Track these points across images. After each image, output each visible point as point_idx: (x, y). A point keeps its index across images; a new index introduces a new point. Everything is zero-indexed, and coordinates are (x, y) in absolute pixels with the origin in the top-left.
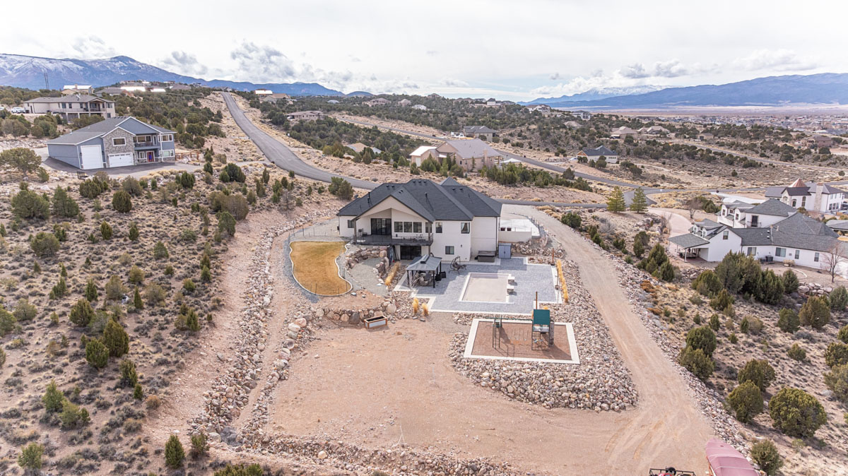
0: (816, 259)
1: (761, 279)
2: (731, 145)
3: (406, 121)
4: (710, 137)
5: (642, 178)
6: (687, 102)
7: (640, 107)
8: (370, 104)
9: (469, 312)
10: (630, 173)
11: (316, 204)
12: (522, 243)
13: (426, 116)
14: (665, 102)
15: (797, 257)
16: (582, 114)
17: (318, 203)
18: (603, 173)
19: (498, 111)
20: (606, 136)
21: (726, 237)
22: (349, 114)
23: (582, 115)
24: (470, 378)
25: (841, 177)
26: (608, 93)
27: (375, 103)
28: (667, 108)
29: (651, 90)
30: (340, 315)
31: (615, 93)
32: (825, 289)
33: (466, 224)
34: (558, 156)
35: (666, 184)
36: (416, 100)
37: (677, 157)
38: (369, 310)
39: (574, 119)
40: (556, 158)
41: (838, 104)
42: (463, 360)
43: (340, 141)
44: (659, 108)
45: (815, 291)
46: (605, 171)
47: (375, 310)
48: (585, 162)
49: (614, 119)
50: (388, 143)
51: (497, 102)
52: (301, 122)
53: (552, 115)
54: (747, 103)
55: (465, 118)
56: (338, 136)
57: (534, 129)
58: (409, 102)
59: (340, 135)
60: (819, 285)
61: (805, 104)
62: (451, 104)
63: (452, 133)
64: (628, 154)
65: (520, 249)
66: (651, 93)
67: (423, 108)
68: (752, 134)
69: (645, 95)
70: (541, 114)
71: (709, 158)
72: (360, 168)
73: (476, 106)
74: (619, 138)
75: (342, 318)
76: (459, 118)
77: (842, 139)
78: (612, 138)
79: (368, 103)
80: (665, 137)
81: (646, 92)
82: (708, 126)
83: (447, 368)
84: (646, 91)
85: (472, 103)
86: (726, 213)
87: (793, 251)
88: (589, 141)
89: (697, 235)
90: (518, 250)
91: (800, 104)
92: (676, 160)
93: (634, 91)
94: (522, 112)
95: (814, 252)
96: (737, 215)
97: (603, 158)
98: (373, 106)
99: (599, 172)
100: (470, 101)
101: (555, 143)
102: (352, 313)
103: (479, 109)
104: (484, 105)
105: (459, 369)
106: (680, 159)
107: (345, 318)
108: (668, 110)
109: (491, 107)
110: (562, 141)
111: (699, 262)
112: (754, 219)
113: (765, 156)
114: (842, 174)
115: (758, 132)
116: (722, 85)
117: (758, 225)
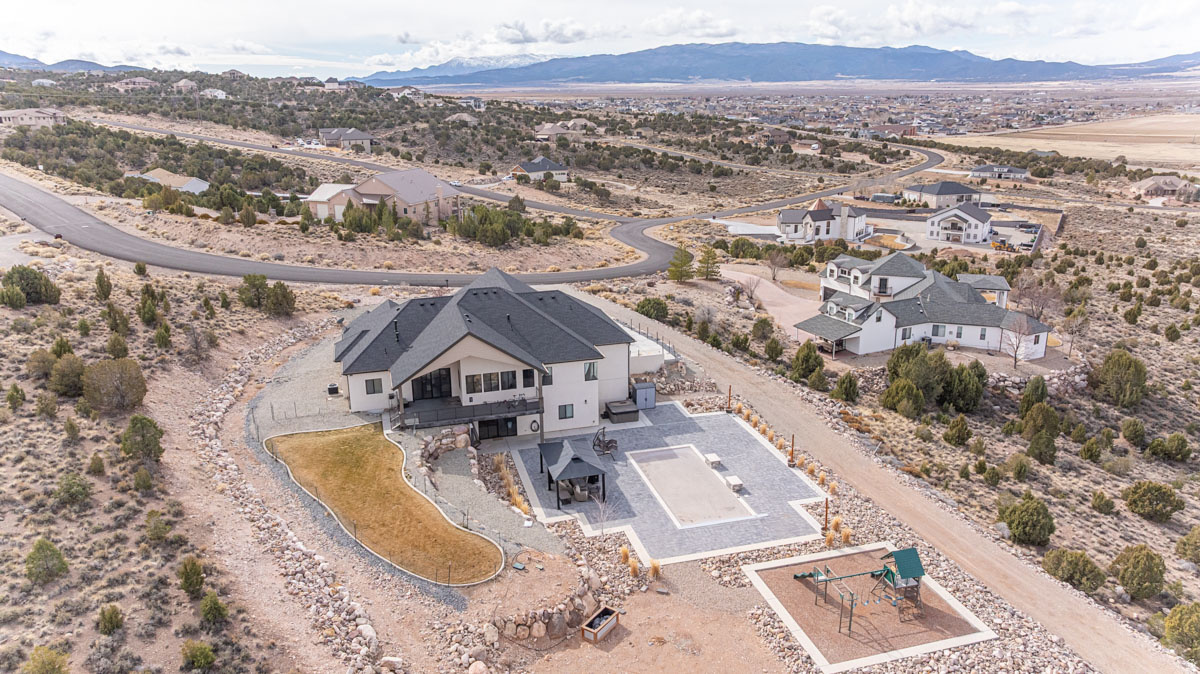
0: (983, 337)
1: (957, 381)
2: (680, 143)
3: (216, 122)
4: (650, 133)
5: (612, 203)
6: (581, 77)
7: (521, 86)
8: (120, 87)
9: (725, 552)
10: (593, 196)
11: (239, 336)
12: (651, 373)
13: (240, 111)
14: (554, 77)
15: (959, 335)
16: (472, 101)
17: (242, 333)
18: (559, 199)
19: (346, 97)
20: (532, 138)
21: (879, 319)
22: (105, 112)
25: (821, 185)
26: (475, 64)
27: (131, 86)
28: (557, 86)
29: (532, 62)
30: (529, 627)
31: (485, 65)
32: (1013, 378)
34: (484, 174)
35: (644, 211)
36: (203, 80)
37: (632, 167)
38: (572, 600)
39: (463, 110)
40: (482, 177)
41: (750, 80)
43: (115, 165)
44: (547, 86)
45: (1002, 383)
46: (561, 196)
47: (579, 595)
48: (526, 182)
49: (515, 107)
50: (208, 166)
51: (340, 83)
52: (23, 130)
53: (429, 103)
54: (653, 79)
55: (306, 113)
56: (109, 156)
57: (424, 130)
58: (193, 84)
59: (111, 152)
60: (1005, 375)
62: (266, 88)
63: (300, 141)
64: (568, 164)
66: (534, 65)
67: (221, 95)
68: (694, 127)
69: (526, 68)
70: (412, 102)
71: (671, 166)
72: (242, 237)
73: (308, 89)
74: (547, 140)
75: (535, 632)
76: (297, 113)
77: (796, 133)
78: (538, 140)
79: (116, 86)
80: (594, 134)
81: (527, 64)
82: (640, 117)
84: (527, 62)
85: (299, 85)
86: (835, 274)
87: (954, 328)
88: (509, 147)
89: (835, 317)
91: (713, 80)
92: (631, 170)
93: (511, 62)
94: (383, 99)
95: (980, 328)
96: (856, 278)
97: (549, 176)
98: (126, 91)
99: (552, 197)
100: (296, 83)
101: (461, 150)
102: (550, 616)
103: (314, 95)
104: (321, 89)
106: (635, 169)
107: (539, 629)
108: (559, 89)
109: (333, 92)
110: (471, 147)
111: (849, 357)
112: (883, 283)
113: (727, 159)
114: (821, 180)
115: (702, 124)
116: (622, 55)
117: (889, 292)
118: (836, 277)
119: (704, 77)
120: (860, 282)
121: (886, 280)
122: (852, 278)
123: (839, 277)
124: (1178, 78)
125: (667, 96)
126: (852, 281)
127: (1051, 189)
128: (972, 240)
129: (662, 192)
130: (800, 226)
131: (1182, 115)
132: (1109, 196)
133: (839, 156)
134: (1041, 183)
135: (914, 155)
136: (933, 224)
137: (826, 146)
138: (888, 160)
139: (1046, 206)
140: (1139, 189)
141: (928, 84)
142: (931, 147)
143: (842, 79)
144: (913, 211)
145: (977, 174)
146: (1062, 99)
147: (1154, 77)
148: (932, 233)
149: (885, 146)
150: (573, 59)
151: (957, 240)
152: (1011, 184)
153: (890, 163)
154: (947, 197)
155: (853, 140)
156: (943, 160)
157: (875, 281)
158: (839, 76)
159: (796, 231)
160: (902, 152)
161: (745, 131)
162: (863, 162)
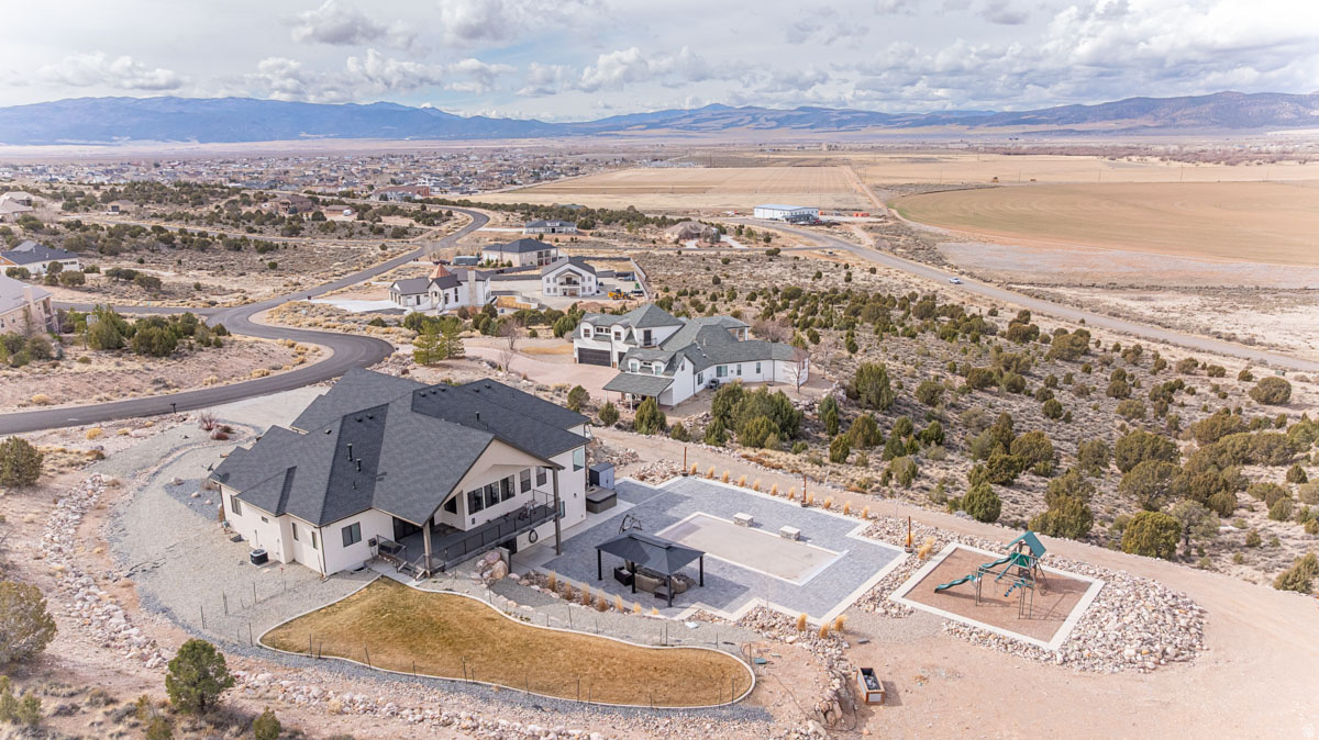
0: (758, 371)
2: (182, 217)
15: (739, 372)
18: (88, 295)
33: (580, 451)
37: (148, 249)
41: (197, 142)
45: (797, 408)
61: (153, 142)
68: (185, 196)
71: (199, 244)
77: (318, 199)
86: (591, 333)
87: (733, 367)
91: (148, 141)
95: (752, 363)
96: (617, 334)
97: (55, 267)
99: (77, 294)
106: (153, 251)
112: (648, 335)
113: (255, 231)
114: (383, 247)
115: (196, 194)
117: (653, 343)
118: (592, 336)
119: (133, 139)
120: (623, 337)
121: (650, 332)
122: (612, 335)
123: (596, 336)
124: (623, 137)
125: (97, 162)
126: (613, 338)
127: (603, 239)
128: (587, 293)
129: (213, 275)
130: (422, 297)
131: (646, 169)
132: (654, 242)
133: (380, 221)
134: (591, 234)
135: (456, 214)
136: (548, 281)
137: (362, 211)
138: (436, 222)
139: (611, 256)
140: (673, 234)
141: (404, 142)
142: (468, 206)
143: (308, 138)
144: (502, 272)
145: (531, 230)
146: (541, 154)
147: (605, 135)
148: (549, 290)
149: (424, 208)
151: (573, 295)
152: (568, 238)
153: (438, 225)
154: (529, 254)
155: (384, 203)
156: (489, 219)
157: (638, 334)
158: (304, 134)
159: (419, 303)
160: (444, 212)
161: (252, 198)
162: (411, 225)
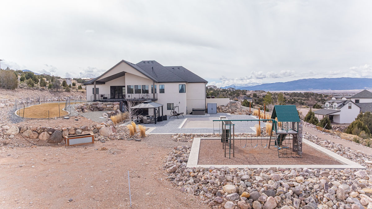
4: (288, 97)
6: (272, 89)
9: (189, 134)
12: (223, 106)
20: (245, 94)
21: (350, 107)
23: (231, 89)
24: (201, 197)
26: (239, 86)
29: (257, 85)
31: (242, 86)
33: (183, 85)
38: (76, 129)
42: (186, 170)
47: (83, 130)
53: (218, 89)
54: (296, 89)
65: (222, 109)
69: (254, 87)
70: (213, 89)
74: (250, 95)
75: (40, 137)
78: (247, 95)
81: (255, 85)
83: (160, 183)
89: (329, 109)
90: (220, 110)
102: (53, 131)
105: (180, 183)
107: (44, 136)
111: (335, 124)
116: (286, 83)
119: (314, 89)
150: (269, 84)
